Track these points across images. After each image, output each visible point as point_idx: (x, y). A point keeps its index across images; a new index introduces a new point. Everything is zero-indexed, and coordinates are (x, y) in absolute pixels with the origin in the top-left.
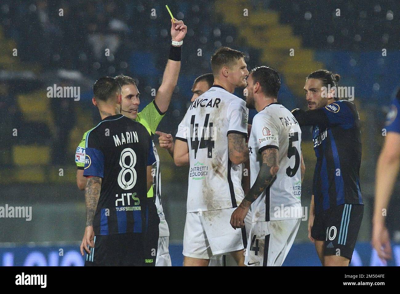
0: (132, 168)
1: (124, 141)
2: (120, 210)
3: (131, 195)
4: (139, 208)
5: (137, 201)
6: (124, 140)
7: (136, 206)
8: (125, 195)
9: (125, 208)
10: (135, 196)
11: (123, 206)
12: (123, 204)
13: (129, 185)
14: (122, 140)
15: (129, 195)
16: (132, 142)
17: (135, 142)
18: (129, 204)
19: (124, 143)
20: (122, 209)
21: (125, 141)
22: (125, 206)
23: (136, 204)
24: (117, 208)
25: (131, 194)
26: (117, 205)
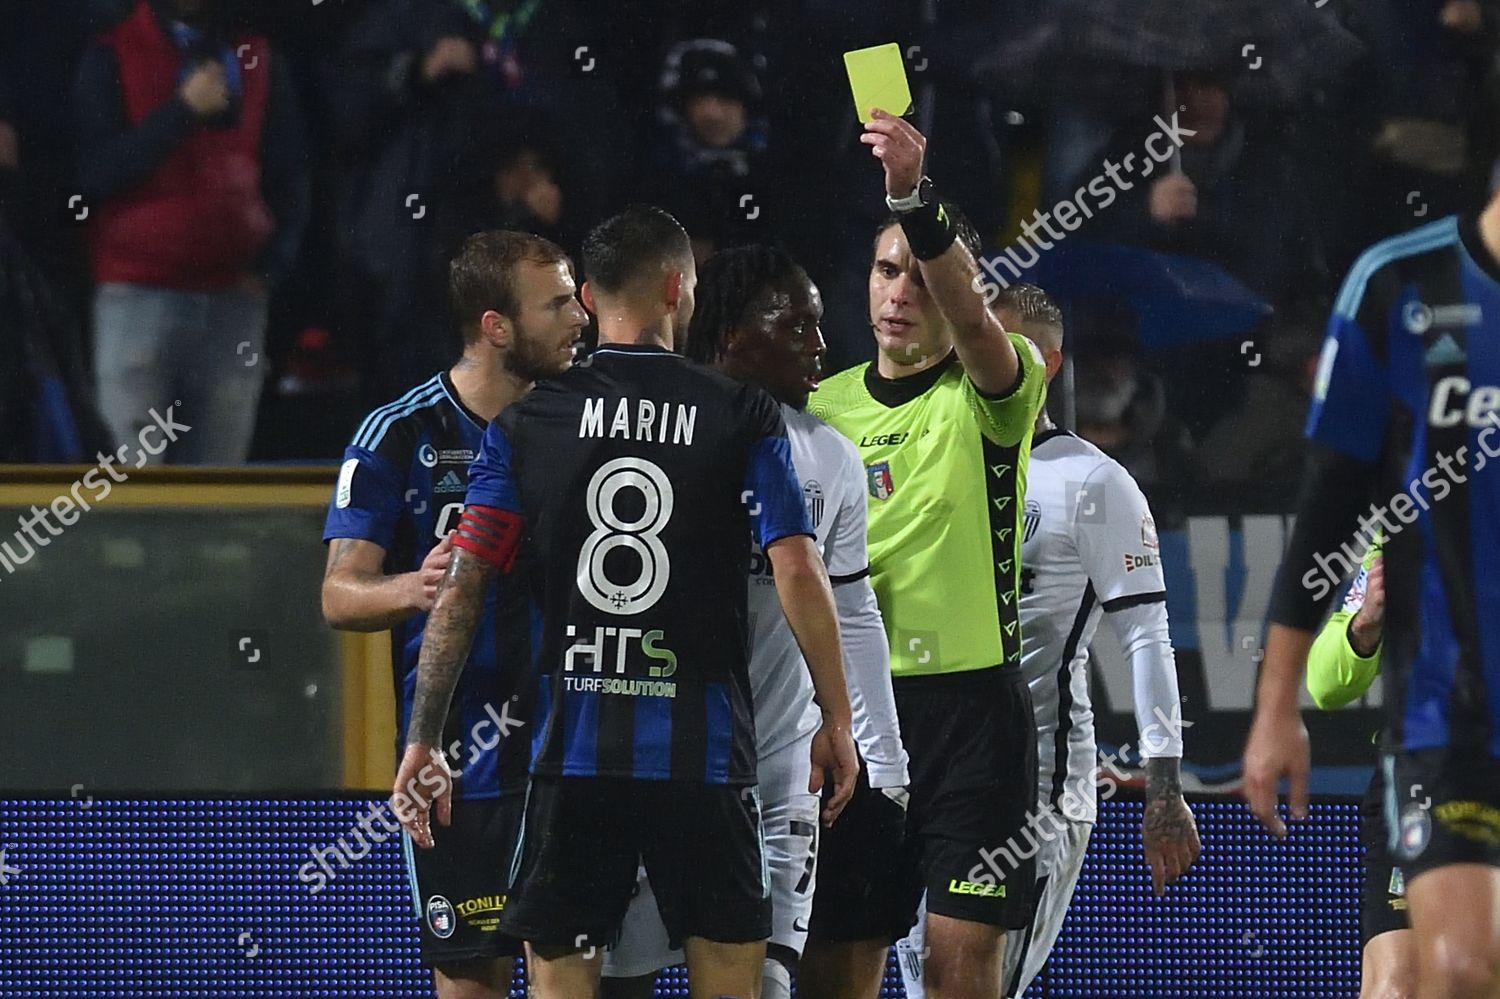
0: (651, 537)
1: (620, 428)
2: (579, 686)
3: (640, 636)
4: (669, 690)
5: (662, 663)
6: (621, 424)
7: (655, 679)
8: (611, 631)
9: (599, 683)
10: (656, 644)
11: (595, 675)
12: (597, 668)
13: (633, 599)
14: (617, 419)
15: (627, 633)
16: (662, 439)
17: (676, 441)
18: (620, 669)
19: (620, 433)
20: (590, 684)
21: (625, 428)
22: (603, 674)
23: (654, 671)
24: (569, 679)
25: (636, 633)
26: (569, 666)
